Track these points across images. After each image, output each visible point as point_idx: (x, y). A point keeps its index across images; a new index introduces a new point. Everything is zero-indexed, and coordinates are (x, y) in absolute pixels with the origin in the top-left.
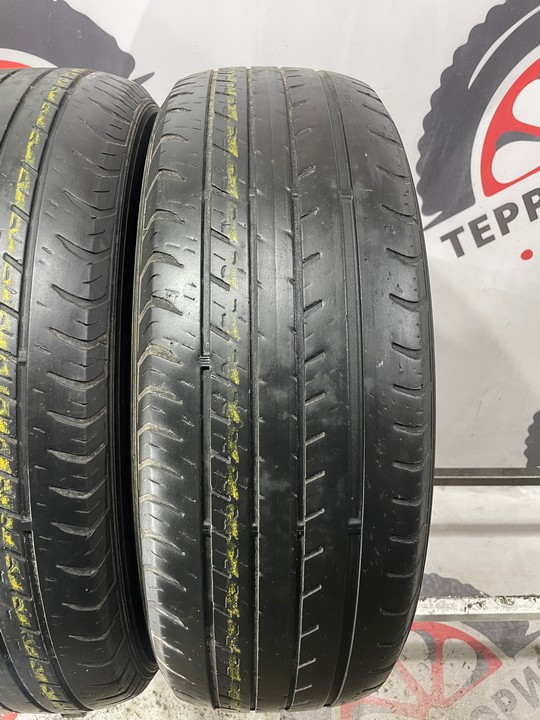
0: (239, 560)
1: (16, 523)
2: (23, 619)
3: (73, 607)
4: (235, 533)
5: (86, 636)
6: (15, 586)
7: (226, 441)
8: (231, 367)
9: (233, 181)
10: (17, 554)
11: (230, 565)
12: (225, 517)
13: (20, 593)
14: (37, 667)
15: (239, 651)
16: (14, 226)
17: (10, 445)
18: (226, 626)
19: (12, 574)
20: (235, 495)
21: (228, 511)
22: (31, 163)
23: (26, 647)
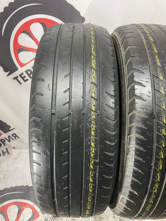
0: (160, 176)
1: (94, 162)
2: (90, 190)
3: (104, 187)
4: (161, 168)
5: (105, 196)
6: (91, 180)
7: (161, 140)
8: (163, 118)
9: (158, 60)
10: (93, 171)
11: (157, 177)
12: (158, 163)
13: (91, 182)
14: (89, 205)
15: (153, 202)
16: (93, 74)
17: (95, 139)
18: (152, 195)
19: (91, 177)
20: (162, 157)
21: (160, 162)
22: (94, 54)
23: (89, 199)
